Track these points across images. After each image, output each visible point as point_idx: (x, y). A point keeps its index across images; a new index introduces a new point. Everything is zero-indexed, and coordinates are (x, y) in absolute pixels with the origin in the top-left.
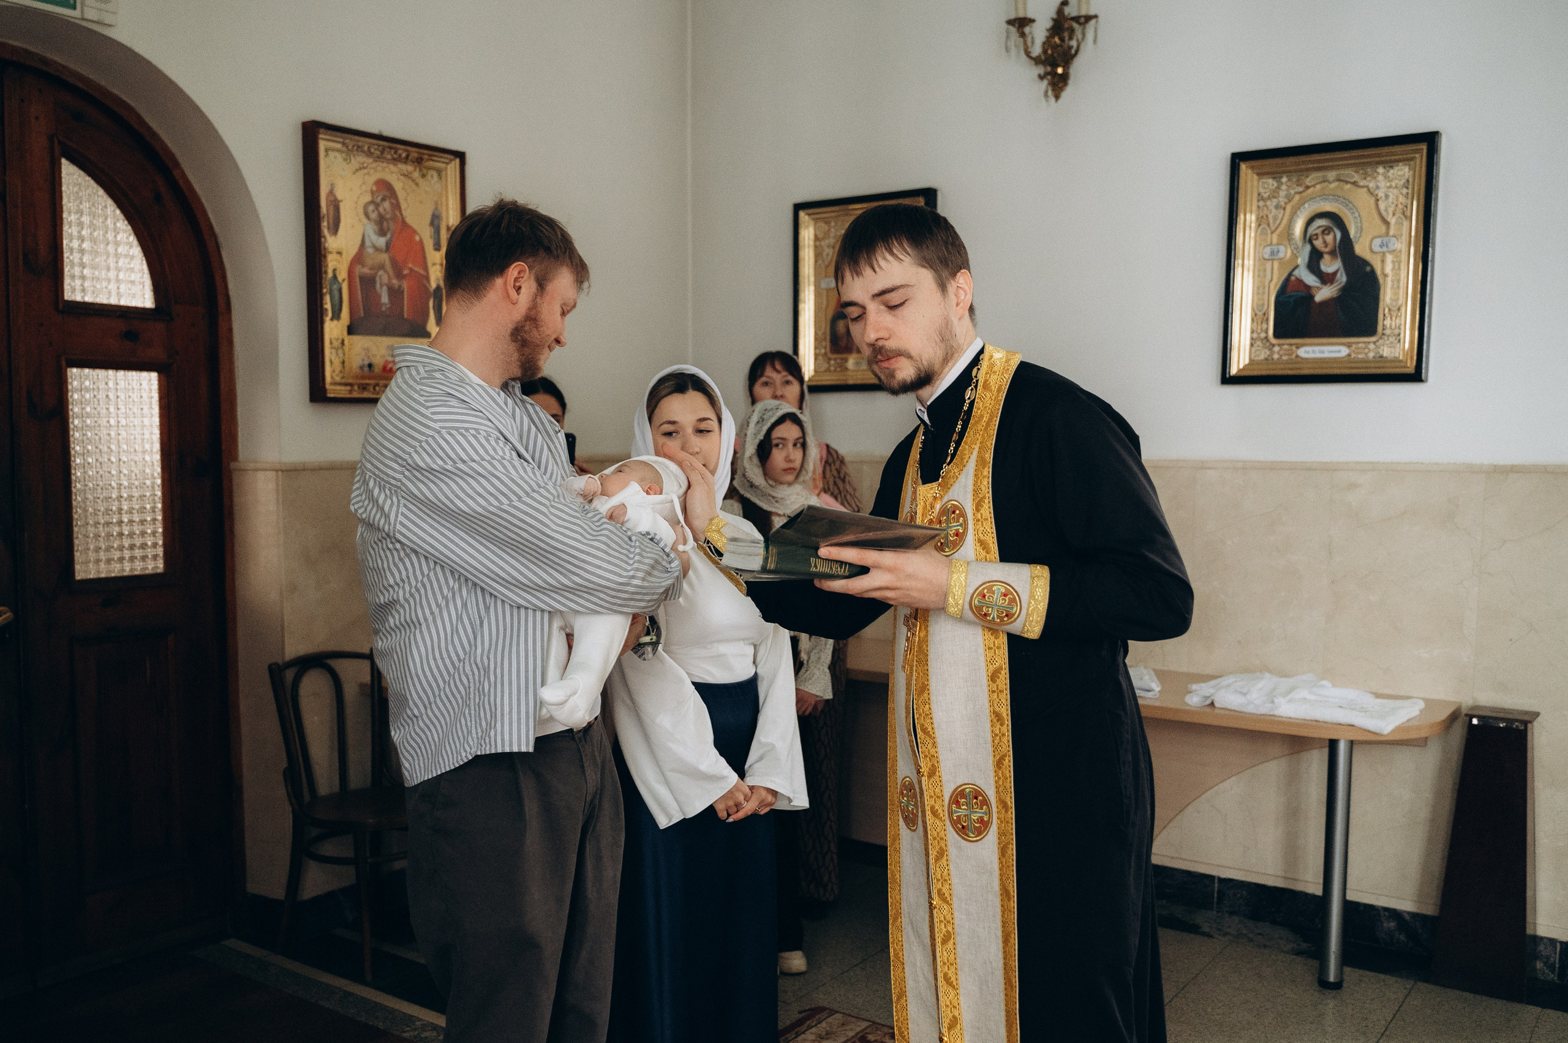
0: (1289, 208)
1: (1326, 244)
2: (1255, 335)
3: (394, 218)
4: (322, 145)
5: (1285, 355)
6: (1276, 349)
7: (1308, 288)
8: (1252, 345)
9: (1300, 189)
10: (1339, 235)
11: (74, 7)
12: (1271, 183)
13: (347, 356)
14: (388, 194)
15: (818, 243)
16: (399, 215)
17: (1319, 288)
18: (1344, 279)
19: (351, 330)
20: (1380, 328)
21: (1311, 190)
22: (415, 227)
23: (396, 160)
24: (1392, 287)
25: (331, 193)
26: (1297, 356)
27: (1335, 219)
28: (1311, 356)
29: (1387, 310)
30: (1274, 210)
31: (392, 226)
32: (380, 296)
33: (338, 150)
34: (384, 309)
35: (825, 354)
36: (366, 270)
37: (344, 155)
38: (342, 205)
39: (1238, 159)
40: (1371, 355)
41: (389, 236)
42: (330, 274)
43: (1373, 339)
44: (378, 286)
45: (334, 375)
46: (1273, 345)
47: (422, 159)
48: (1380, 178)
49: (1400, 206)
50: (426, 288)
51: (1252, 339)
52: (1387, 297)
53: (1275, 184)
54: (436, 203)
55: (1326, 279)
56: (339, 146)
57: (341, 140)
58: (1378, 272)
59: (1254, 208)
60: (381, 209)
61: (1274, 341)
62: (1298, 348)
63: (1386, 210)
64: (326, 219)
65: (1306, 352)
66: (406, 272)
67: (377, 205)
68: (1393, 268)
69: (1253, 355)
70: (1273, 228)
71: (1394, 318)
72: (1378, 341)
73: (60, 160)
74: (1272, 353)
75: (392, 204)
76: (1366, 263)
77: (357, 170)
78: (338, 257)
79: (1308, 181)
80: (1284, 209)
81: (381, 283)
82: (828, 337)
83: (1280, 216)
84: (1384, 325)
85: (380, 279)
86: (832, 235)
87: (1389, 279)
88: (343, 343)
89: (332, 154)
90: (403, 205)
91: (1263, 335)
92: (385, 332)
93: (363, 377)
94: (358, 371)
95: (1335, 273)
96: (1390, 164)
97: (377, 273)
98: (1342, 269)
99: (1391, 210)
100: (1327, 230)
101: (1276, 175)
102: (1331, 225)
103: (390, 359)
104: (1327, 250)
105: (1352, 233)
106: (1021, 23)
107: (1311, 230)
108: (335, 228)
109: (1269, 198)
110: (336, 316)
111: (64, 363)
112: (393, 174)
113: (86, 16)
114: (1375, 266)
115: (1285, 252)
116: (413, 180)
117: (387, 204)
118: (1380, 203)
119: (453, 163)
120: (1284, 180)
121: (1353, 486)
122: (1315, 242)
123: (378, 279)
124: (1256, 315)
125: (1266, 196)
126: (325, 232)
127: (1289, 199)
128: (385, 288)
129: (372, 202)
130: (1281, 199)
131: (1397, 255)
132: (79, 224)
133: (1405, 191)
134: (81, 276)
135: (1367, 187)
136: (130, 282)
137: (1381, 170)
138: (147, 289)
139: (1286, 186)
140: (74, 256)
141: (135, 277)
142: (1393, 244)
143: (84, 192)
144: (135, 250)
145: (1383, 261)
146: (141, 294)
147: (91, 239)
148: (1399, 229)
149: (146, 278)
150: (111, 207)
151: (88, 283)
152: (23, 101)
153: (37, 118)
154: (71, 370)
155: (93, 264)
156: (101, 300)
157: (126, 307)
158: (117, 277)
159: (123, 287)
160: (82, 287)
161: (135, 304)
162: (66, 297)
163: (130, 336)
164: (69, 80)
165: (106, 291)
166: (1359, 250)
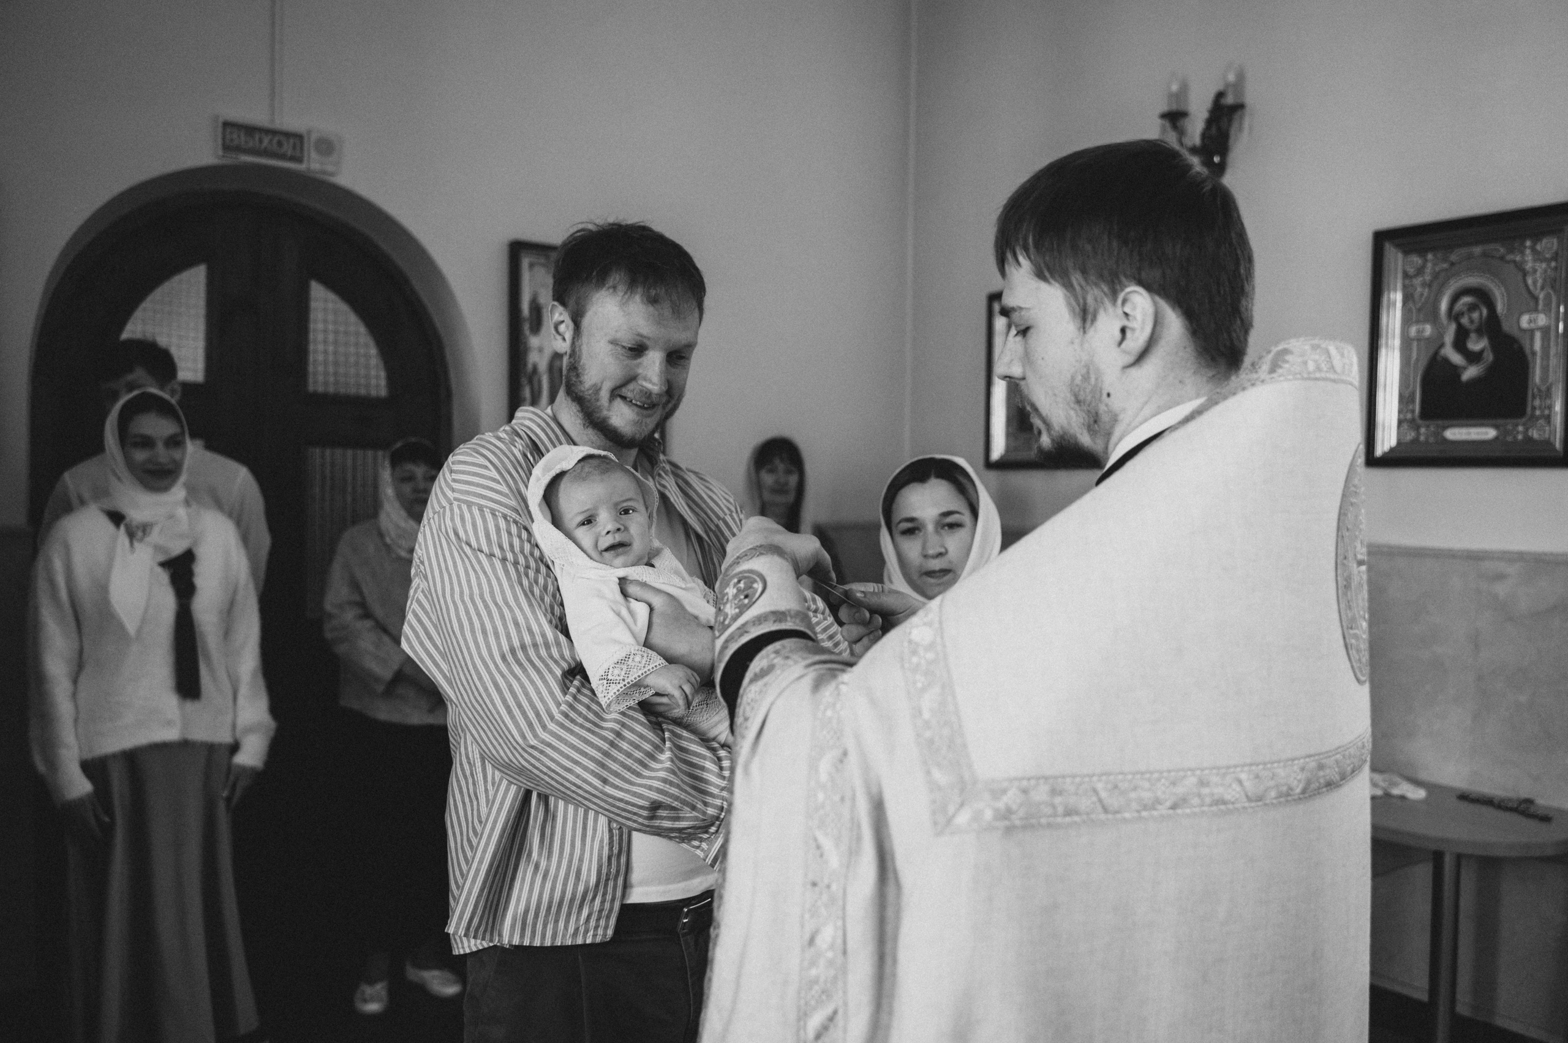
0: (1435, 286)
1: (1472, 321)
4: (525, 262)
5: (1431, 436)
6: (1423, 430)
7: (1455, 367)
8: (1399, 426)
9: (1445, 266)
10: (1485, 312)
11: (299, 160)
12: (1416, 260)
17: (1465, 368)
18: (1491, 358)
20: (1529, 410)
21: (1457, 265)
24: (1542, 366)
25: (534, 299)
26: (1444, 438)
27: (1483, 296)
28: (1457, 438)
29: (1535, 390)
30: (1419, 289)
33: (543, 265)
35: (1012, 434)
38: (544, 310)
39: (1382, 239)
40: (1520, 437)
43: (1523, 420)
48: (1528, 251)
49: (1549, 280)
51: (1399, 419)
53: (1421, 262)
55: (1473, 358)
56: (543, 261)
58: (1528, 351)
59: (1399, 285)
62: (1444, 429)
63: (1535, 283)
64: (528, 320)
65: (1455, 434)
68: (1542, 349)
69: (1400, 436)
70: (1419, 306)
71: (1544, 398)
73: (309, 283)
74: (1419, 434)
76: (1514, 340)
78: (539, 353)
79: (1453, 257)
80: (1430, 286)
82: (1017, 418)
83: (1426, 294)
89: (536, 269)
91: (1409, 416)
95: (1482, 352)
96: (1537, 237)
98: (1489, 347)
99: (1539, 284)
100: (1472, 308)
101: (1420, 252)
102: (1476, 301)
104: (1473, 327)
105: (1500, 308)
106: (1175, 117)
107: (1456, 307)
108: (536, 331)
109: (1415, 276)
111: (303, 443)
113: (311, 169)
114: (1523, 345)
115: (1428, 330)
118: (1528, 277)
120: (1430, 256)
121: (1499, 577)
122: (1462, 320)
124: (1403, 395)
125: (1411, 273)
126: (528, 332)
127: (1436, 276)
130: (1427, 277)
131: (1546, 331)
132: (325, 331)
133: (1553, 264)
134: (326, 374)
135: (1515, 262)
136: (367, 377)
137: (1528, 243)
138: (383, 382)
139: (1432, 263)
140: (321, 358)
141: (373, 373)
142: (1542, 320)
143: (330, 305)
144: (373, 351)
145: (1532, 339)
146: (378, 386)
147: (336, 342)
148: (1548, 304)
149: (383, 374)
150: (353, 318)
151: (331, 379)
152: (277, 236)
153: (289, 249)
154: (312, 449)
155: (336, 363)
156: (342, 392)
157: (364, 397)
158: (358, 374)
159: (362, 382)
160: (326, 382)
161: (373, 394)
162: (310, 391)
163: (364, 421)
164: (314, 218)
165: (347, 385)
166: (1506, 327)
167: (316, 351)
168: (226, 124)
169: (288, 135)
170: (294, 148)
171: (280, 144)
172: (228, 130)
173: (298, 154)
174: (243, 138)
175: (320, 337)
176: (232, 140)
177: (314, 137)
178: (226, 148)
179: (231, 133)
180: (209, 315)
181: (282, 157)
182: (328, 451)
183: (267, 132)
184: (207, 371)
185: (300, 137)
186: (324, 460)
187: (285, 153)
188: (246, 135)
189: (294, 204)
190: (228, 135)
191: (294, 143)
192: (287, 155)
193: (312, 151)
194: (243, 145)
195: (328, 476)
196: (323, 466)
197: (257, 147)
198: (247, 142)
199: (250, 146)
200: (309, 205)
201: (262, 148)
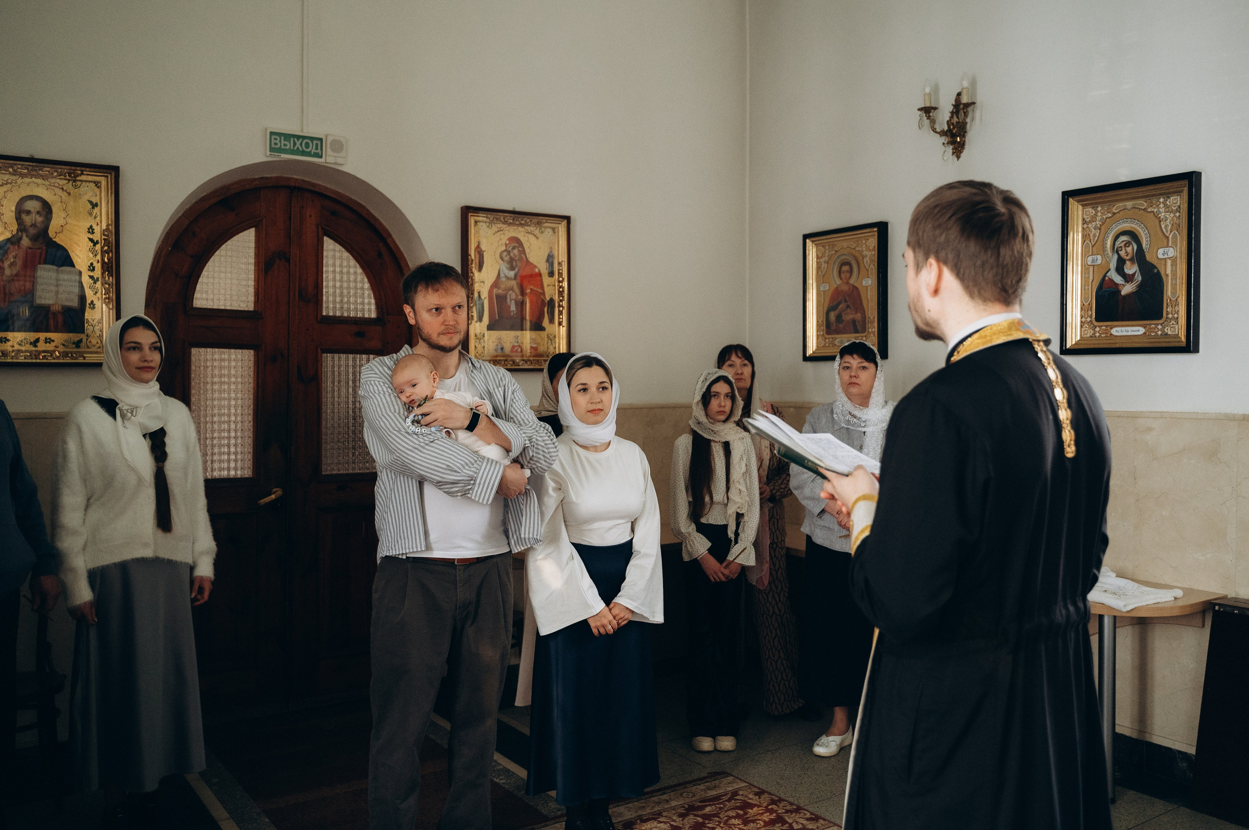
0: (1103, 229)
1: (1127, 253)
2: (1084, 320)
3: (521, 259)
4: (472, 220)
5: (1103, 333)
6: (1097, 329)
7: (1117, 285)
8: (1081, 327)
9: (1110, 215)
10: (1135, 247)
11: (321, 157)
12: (1090, 211)
13: (486, 343)
14: (517, 245)
15: (818, 260)
16: (523, 256)
17: (1123, 285)
18: (1140, 278)
19: (490, 328)
20: (1165, 314)
21: (1117, 215)
22: (535, 264)
23: (521, 225)
24: (1172, 284)
25: (478, 247)
26: (1111, 334)
27: (1134, 236)
28: (1120, 334)
30: (1093, 230)
31: (519, 264)
32: (510, 307)
33: (486, 222)
34: (512, 314)
35: (823, 334)
36: (500, 291)
37: (487, 224)
38: (485, 253)
39: (1067, 196)
40: (1159, 333)
41: (516, 270)
42: (476, 295)
43: (1161, 321)
44: (509, 299)
45: (477, 355)
46: (1096, 327)
47: (541, 222)
48: (1162, 205)
49: (1175, 225)
50: (543, 301)
51: (1081, 322)
52: (1168, 291)
53: (1094, 212)
54: (551, 248)
55: (1128, 278)
56: (485, 219)
57: (485, 215)
58: (1163, 273)
59: (1080, 228)
60: (512, 254)
61: (1096, 323)
62: (1111, 328)
63: (1166, 227)
64: (474, 262)
65: (1118, 332)
66: (528, 291)
67: (509, 252)
68: (1172, 271)
69: (1083, 334)
70: (1093, 243)
71: (1174, 306)
72: (1164, 323)
73: (323, 239)
74: (1095, 332)
75: (519, 251)
76: (1154, 267)
77: (496, 232)
78: (482, 284)
79: (1114, 209)
80: (1100, 229)
81: (510, 298)
82: (825, 324)
83: (1098, 234)
84: (1167, 311)
85: (510, 295)
86: (827, 254)
87: (1170, 278)
88: (484, 336)
89: (480, 224)
90: (527, 251)
91: (1089, 319)
92: (512, 328)
93: (496, 356)
94: (493, 352)
95: (1134, 274)
96: (1167, 195)
97: (507, 294)
98: (1138, 271)
99: (1169, 228)
100: (1128, 244)
101: (1094, 206)
102: (1130, 240)
103: (516, 344)
104: (1128, 258)
105: (1144, 244)
106: (928, 111)
107: (1117, 244)
108: (480, 268)
109: (1090, 222)
110: (480, 319)
111: (319, 351)
112: (519, 233)
113: (327, 161)
114: (1160, 269)
115: (1099, 259)
116: (535, 236)
117: (516, 251)
118: (1162, 223)
119: (563, 223)
120: (1099, 209)
121: (1150, 429)
122: (1120, 253)
123: (508, 296)
124: (1084, 305)
125: (1088, 220)
126: (474, 270)
127: (1104, 222)
128: (513, 302)
129: (506, 250)
130: (1098, 223)
131: (1174, 260)
132: (334, 272)
133: (1178, 214)
134: (334, 302)
135: (1153, 212)
136: (363, 303)
137: (1162, 200)
138: (373, 307)
139: (1101, 212)
140: (331, 291)
141: (366, 301)
142: (1171, 252)
143: (338, 254)
144: (367, 285)
145: (1165, 265)
146: (370, 310)
147: (341, 281)
148: (1175, 243)
149: (373, 301)
150: (353, 262)
151: (338, 306)
152: (303, 207)
153: (310, 216)
154: (325, 355)
155: (341, 294)
156: (346, 315)
157: (360, 318)
158: (356, 301)
159: (359, 307)
160: (334, 308)
161: (366, 316)
162: (324, 314)
163: (360, 334)
164: (328, 194)
165: (349, 310)
166: (1149, 258)
167: (327, 287)
168: (272, 133)
169: (312, 139)
170: (317, 149)
171: (307, 145)
172: (273, 137)
173: (319, 151)
174: (283, 142)
175: (331, 276)
176: (275, 144)
177: (330, 139)
178: (272, 149)
179: (275, 139)
180: (257, 264)
181: (309, 154)
182: (336, 356)
183: (299, 137)
184: (256, 302)
185: (321, 140)
186: (334, 363)
187: (311, 151)
188: (285, 140)
189: (314, 185)
190: (273, 141)
191: (317, 144)
192: (312, 153)
193: (329, 150)
194: (283, 147)
195: (336, 373)
196: (333, 367)
197: (292, 148)
198: (285, 145)
199: (288, 147)
200: (325, 185)
201: (295, 148)
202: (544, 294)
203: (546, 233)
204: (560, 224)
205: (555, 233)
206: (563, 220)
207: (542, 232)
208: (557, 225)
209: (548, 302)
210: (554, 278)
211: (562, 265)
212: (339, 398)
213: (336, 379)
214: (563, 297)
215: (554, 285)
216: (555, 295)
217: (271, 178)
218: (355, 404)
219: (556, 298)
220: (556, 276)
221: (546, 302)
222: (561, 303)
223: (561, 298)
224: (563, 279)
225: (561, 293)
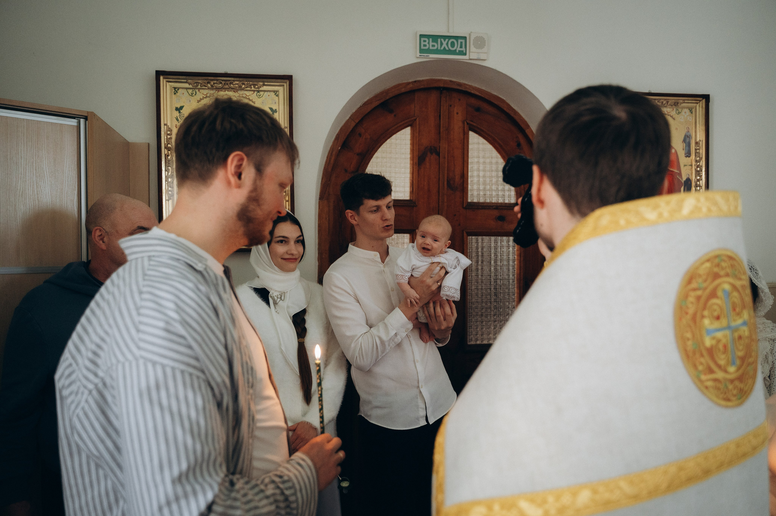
11: (465, 54)
47: (678, 103)
50: (679, 181)
54: (688, 129)
73: (468, 133)
111: (465, 234)
113: (471, 57)
116: (672, 116)
119: (701, 103)
132: (478, 162)
134: (479, 190)
136: (503, 190)
140: (475, 180)
141: (507, 187)
143: (481, 146)
146: (509, 196)
147: (484, 170)
150: (495, 153)
151: (481, 193)
152: (451, 106)
153: (457, 113)
154: (471, 237)
155: (485, 184)
156: (488, 201)
157: (501, 203)
158: (497, 189)
159: (500, 193)
160: (479, 195)
161: (507, 201)
162: (469, 200)
163: (501, 218)
164: (472, 92)
165: (491, 195)
167: (472, 176)
168: (421, 36)
169: (457, 38)
170: (461, 47)
171: (453, 44)
172: (423, 39)
173: (463, 49)
174: (431, 43)
175: (475, 167)
176: (425, 45)
177: (473, 37)
178: (421, 51)
179: (425, 41)
180: (412, 159)
181: (454, 53)
182: (480, 238)
183: (445, 37)
184: (412, 192)
185: (465, 38)
186: (478, 245)
187: (456, 50)
188: (433, 42)
189: (459, 84)
190: (423, 43)
191: (461, 43)
192: (457, 51)
193: (472, 46)
194: (431, 48)
195: (480, 254)
196: (477, 248)
197: (439, 48)
198: (433, 46)
199: (435, 48)
200: (470, 84)
201: (442, 48)
202: (680, 174)
203: (683, 113)
204: (697, 103)
205: (692, 113)
206: (701, 99)
207: (679, 113)
208: (695, 105)
209: (685, 181)
210: (691, 157)
211: (699, 144)
212: (482, 276)
213: (480, 258)
214: (701, 176)
215: (691, 165)
216: (692, 174)
217: (423, 81)
218: (497, 282)
219: (693, 178)
220: (693, 156)
221: (683, 182)
222: (698, 183)
223: (698, 178)
224: (701, 159)
225: (698, 173)
